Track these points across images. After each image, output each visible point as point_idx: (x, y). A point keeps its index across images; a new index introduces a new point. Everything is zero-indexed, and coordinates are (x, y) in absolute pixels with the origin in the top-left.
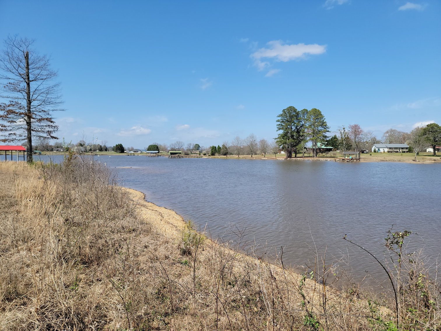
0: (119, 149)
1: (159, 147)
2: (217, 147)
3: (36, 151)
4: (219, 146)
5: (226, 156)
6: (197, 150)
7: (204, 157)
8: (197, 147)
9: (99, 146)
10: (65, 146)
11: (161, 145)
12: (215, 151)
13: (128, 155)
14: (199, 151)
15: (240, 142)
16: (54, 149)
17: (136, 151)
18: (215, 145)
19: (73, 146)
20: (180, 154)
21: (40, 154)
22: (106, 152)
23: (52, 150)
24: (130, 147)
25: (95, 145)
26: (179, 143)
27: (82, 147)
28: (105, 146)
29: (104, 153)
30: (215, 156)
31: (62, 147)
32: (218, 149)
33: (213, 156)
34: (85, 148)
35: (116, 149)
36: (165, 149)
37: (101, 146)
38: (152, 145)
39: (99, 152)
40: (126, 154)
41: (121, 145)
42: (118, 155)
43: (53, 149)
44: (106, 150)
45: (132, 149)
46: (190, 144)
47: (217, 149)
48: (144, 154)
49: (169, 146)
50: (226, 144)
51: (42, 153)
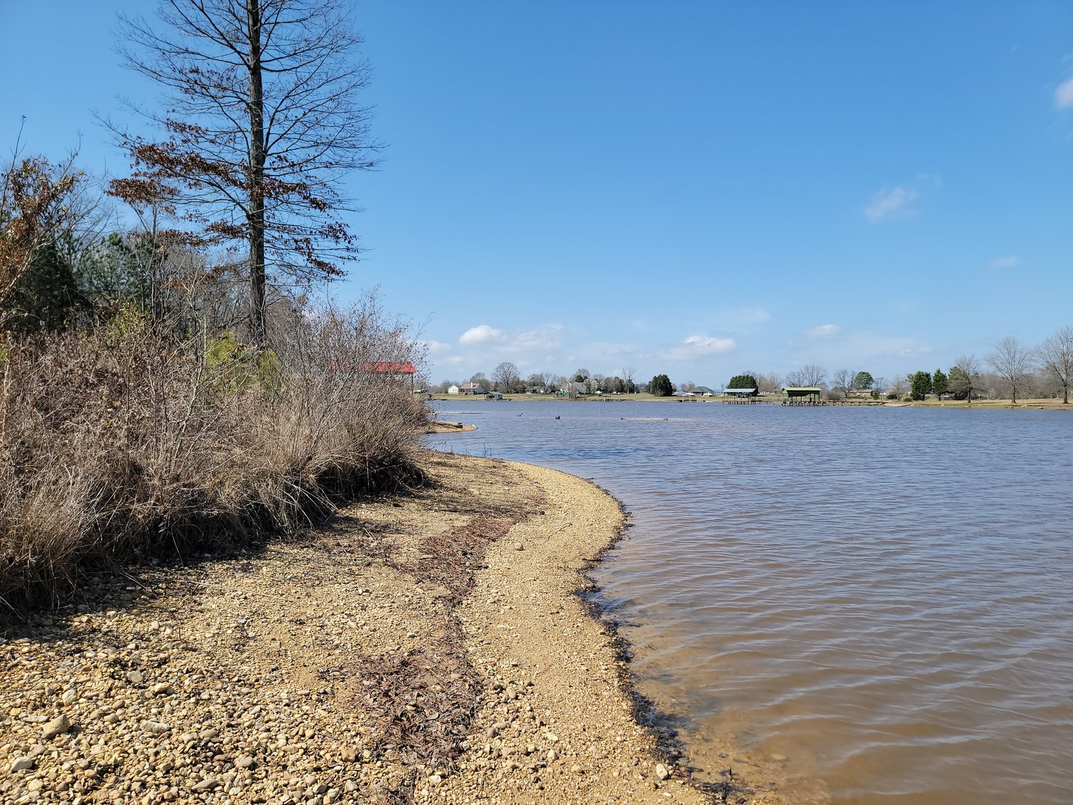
0: (662, 388)
1: (758, 381)
2: (932, 375)
3: (494, 393)
4: (939, 371)
5: (965, 402)
6: (865, 387)
7: (892, 404)
8: (865, 380)
9: (617, 382)
10: (548, 383)
11: (763, 378)
12: (923, 386)
13: (681, 401)
14: (871, 391)
15: (1017, 356)
16: (528, 388)
17: (701, 392)
18: (925, 370)
19: (563, 380)
20: (817, 396)
21: (500, 398)
22: (631, 394)
23: (524, 391)
24: (686, 383)
25: (608, 380)
26: (810, 370)
27: (582, 383)
28: (630, 381)
29: (627, 396)
30: (926, 402)
31: (543, 385)
32: (937, 381)
33: (920, 402)
34: (589, 386)
35: (655, 387)
36: (773, 388)
37: (621, 382)
38: (740, 377)
39: (617, 394)
40: (675, 398)
41: (666, 376)
42: (657, 400)
43: (525, 388)
44: (633, 389)
45: (691, 388)
46: (845, 373)
47: (932, 380)
48: (719, 398)
49: (784, 378)
50: (968, 365)
51: (505, 396)
